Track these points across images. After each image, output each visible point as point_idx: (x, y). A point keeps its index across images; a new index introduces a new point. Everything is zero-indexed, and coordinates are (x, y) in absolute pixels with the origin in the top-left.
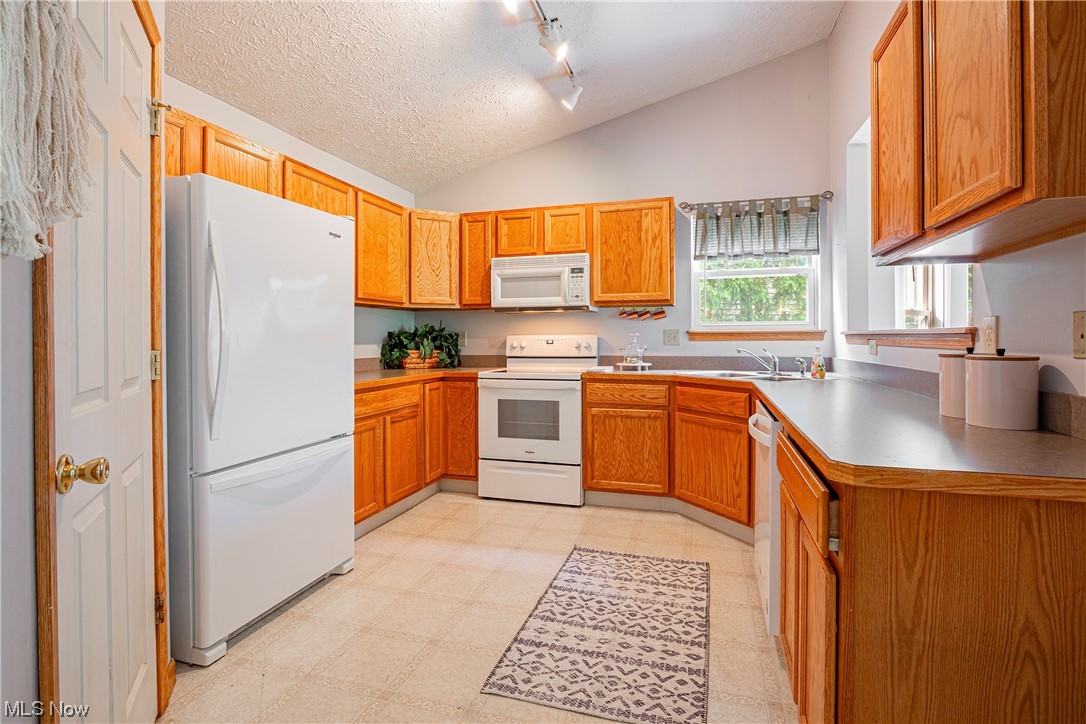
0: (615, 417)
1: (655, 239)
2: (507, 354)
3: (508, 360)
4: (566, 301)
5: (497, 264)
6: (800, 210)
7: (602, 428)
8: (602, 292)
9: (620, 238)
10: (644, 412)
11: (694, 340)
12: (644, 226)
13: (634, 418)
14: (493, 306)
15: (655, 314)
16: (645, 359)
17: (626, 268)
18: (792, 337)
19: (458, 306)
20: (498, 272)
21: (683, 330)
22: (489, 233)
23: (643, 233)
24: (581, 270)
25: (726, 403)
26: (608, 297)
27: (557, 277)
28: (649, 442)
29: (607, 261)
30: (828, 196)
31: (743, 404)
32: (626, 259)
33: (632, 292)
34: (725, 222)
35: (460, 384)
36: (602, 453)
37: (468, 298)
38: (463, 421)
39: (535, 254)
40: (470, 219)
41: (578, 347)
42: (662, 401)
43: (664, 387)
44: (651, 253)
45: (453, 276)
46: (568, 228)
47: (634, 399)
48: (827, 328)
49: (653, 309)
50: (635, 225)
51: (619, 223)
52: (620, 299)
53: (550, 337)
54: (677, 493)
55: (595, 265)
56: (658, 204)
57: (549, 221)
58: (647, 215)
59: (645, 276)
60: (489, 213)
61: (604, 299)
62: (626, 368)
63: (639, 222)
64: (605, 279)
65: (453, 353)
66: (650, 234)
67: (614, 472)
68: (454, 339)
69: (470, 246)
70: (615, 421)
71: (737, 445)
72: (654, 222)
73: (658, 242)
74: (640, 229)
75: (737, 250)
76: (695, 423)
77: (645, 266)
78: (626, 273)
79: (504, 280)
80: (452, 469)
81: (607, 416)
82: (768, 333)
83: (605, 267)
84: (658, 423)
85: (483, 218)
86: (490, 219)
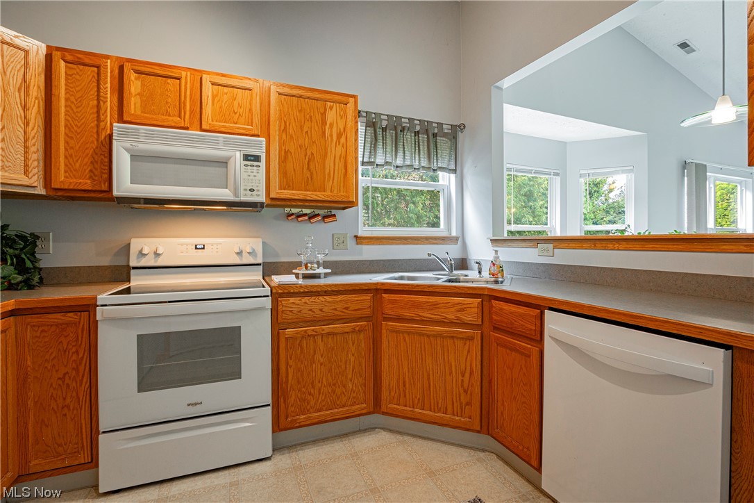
0: (314, 336)
1: (339, 136)
2: (132, 264)
3: (132, 272)
4: (236, 195)
5: (125, 134)
6: (445, 135)
7: (299, 352)
8: (280, 188)
9: (302, 127)
10: (347, 326)
11: (361, 244)
12: (329, 121)
13: (336, 334)
14: (116, 193)
15: (325, 217)
16: (326, 265)
17: (308, 164)
18: (438, 242)
19: (41, 191)
20: (128, 145)
21: (350, 235)
22: (108, 85)
23: (327, 127)
24: (257, 158)
25: (453, 309)
26: (287, 194)
27: (224, 163)
28: (352, 359)
29: (286, 152)
30: (462, 127)
31: (475, 310)
32: (309, 153)
33: (315, 191)
34: (390, 134)
35: (58, 317)
36: (299, 382)
37: (62, 178)
38: (63, 379)
39: (187, 128)
40: (69, 57)
41: (240, 253)
42: (367, 312)
43: (368, 297)
44: (335, 151)
45: (30, 143)
46: (236, 103)
47: (336, 313)
48: (460, 235)
49: (322, 212)
50: (318, 117)
51: (300, 111)
52: (302, 197)
53: (200, 241)
54: (384, 409)
55: (272, 155)
56: (344, 99)
57: (208, 90)
58: (331, 108)
59: (329, 174)
60: (107, 57)
61: (282, 196)
62: (306, 277)
63: (324, 114)
64: (284, 173)
65: (29, 264)
66: (334, 130)
67: (312, 403)
68: (30, 242)
69: (66, 100)
70: (315, 342)
71: (465, 352)
72: (339, 118)
73: (343, 140)
74: (324, 123)
75: (399, 162)
76: (409, 333)
77: (329, 163)
78: (308, 168)
79: (136, 157)
80: (35, 464)
81: (305, 336)
82: (422, 238)
83: (285, 157)
84: (362, 336)
85: (97, 62)
86: (109, 68)
